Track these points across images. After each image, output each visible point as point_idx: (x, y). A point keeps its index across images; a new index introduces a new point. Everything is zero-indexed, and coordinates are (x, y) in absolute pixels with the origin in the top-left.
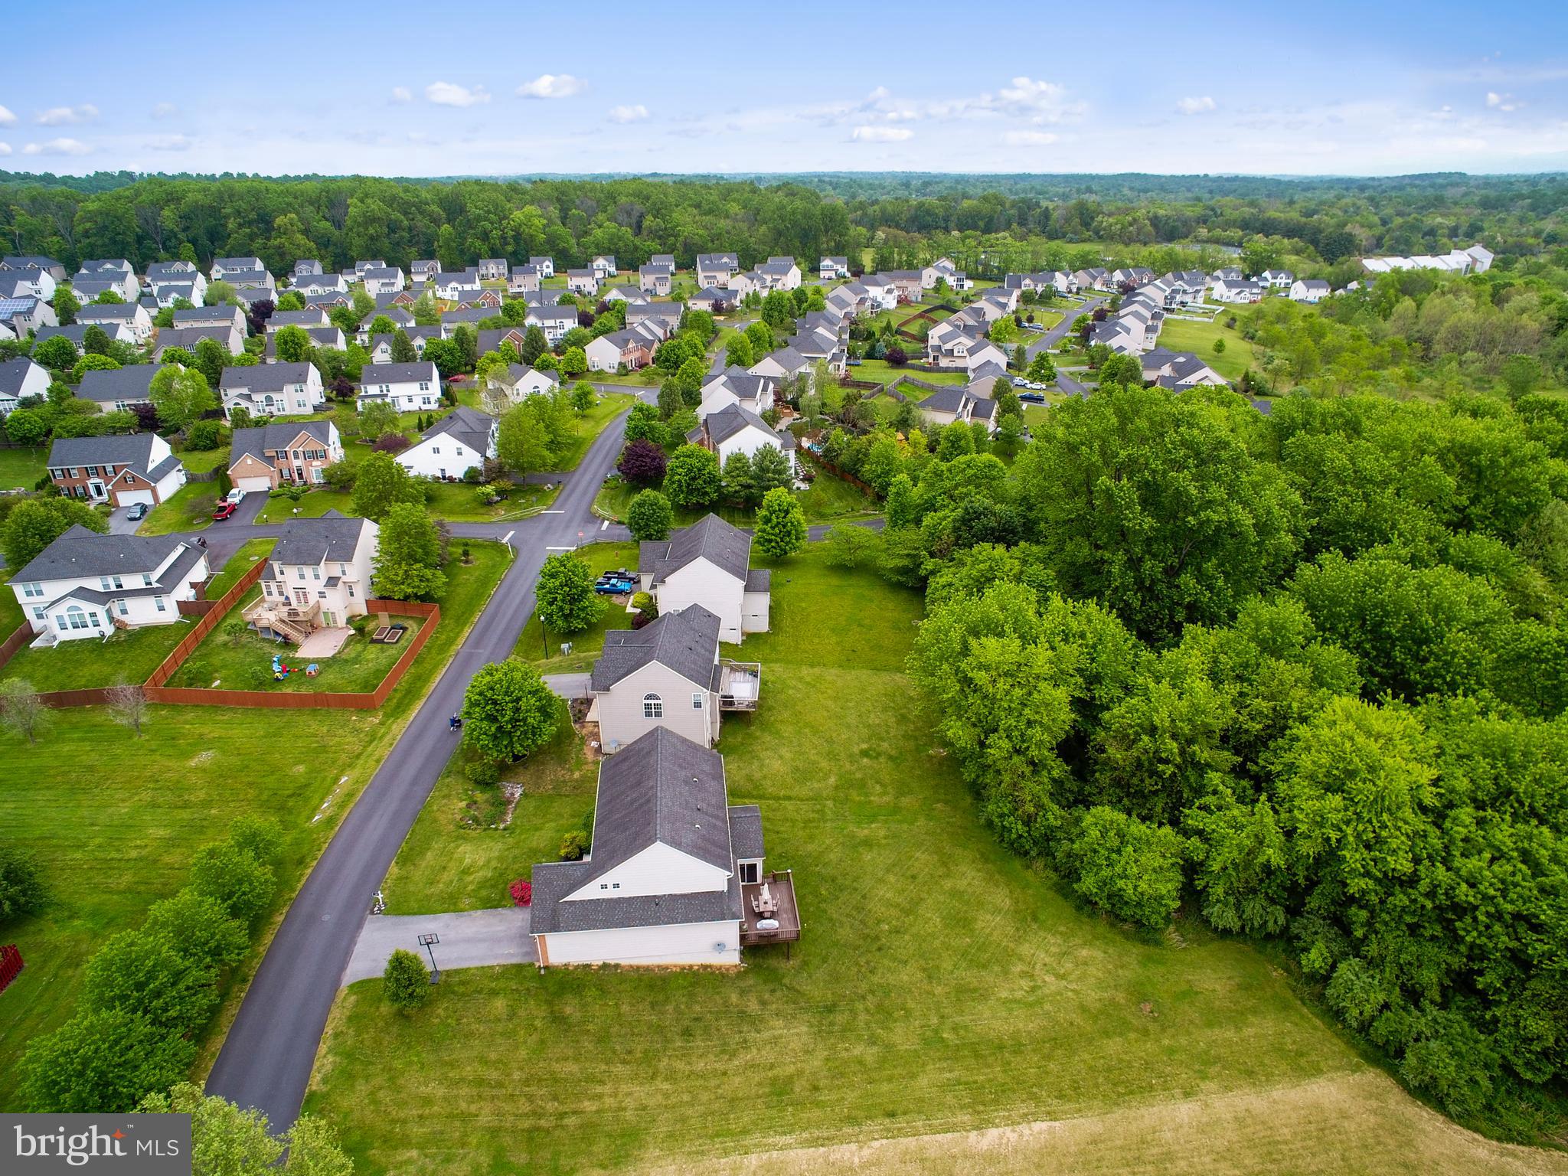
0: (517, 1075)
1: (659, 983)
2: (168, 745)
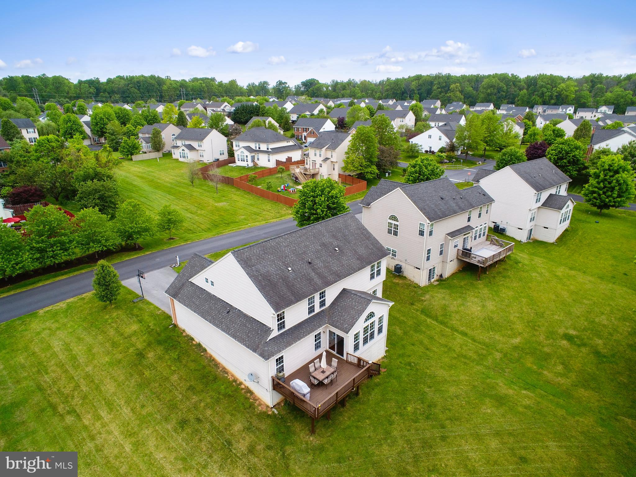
0: (89, 369)
1: (211, 378)
2: (219, 198)
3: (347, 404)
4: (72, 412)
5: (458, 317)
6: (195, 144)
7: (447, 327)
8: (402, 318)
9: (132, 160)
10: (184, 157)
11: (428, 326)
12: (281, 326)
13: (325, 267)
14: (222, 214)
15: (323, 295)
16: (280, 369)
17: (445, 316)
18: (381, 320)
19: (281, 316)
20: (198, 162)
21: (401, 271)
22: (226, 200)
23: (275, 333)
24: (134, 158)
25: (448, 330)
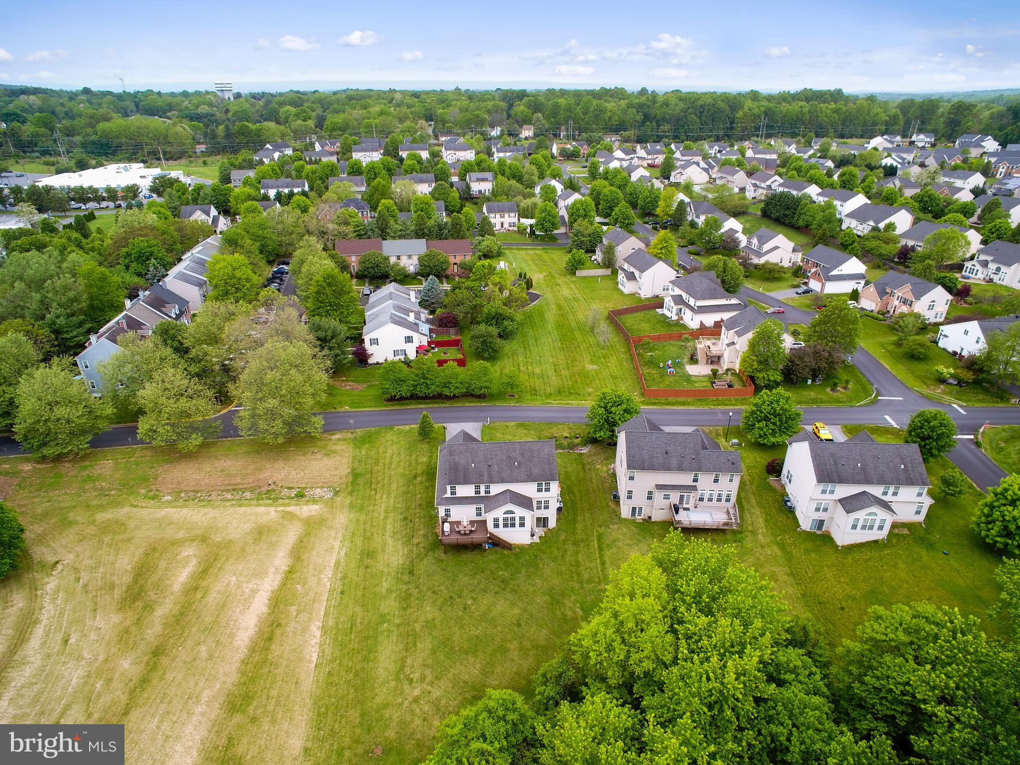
2: (599, 358)
3: (475, 552)
5: (616, 551)
6: (637, 273)
7: (600, 553)
8: (579, 531)
9: (574, 274)
10: (623, 285)
11: (588, 545)
12: (453, 493)
13: (498, 472)
14: (579, 380)
15: (488, 487)
16: (448, 515)
17: (608, 545)
18: (522, 519)
19: (453, 488)
20: (634, 294)
21: (616, 498)
22: (601, 363)
23: (448, 495)
24: (578, 273)
25: (597, 555)
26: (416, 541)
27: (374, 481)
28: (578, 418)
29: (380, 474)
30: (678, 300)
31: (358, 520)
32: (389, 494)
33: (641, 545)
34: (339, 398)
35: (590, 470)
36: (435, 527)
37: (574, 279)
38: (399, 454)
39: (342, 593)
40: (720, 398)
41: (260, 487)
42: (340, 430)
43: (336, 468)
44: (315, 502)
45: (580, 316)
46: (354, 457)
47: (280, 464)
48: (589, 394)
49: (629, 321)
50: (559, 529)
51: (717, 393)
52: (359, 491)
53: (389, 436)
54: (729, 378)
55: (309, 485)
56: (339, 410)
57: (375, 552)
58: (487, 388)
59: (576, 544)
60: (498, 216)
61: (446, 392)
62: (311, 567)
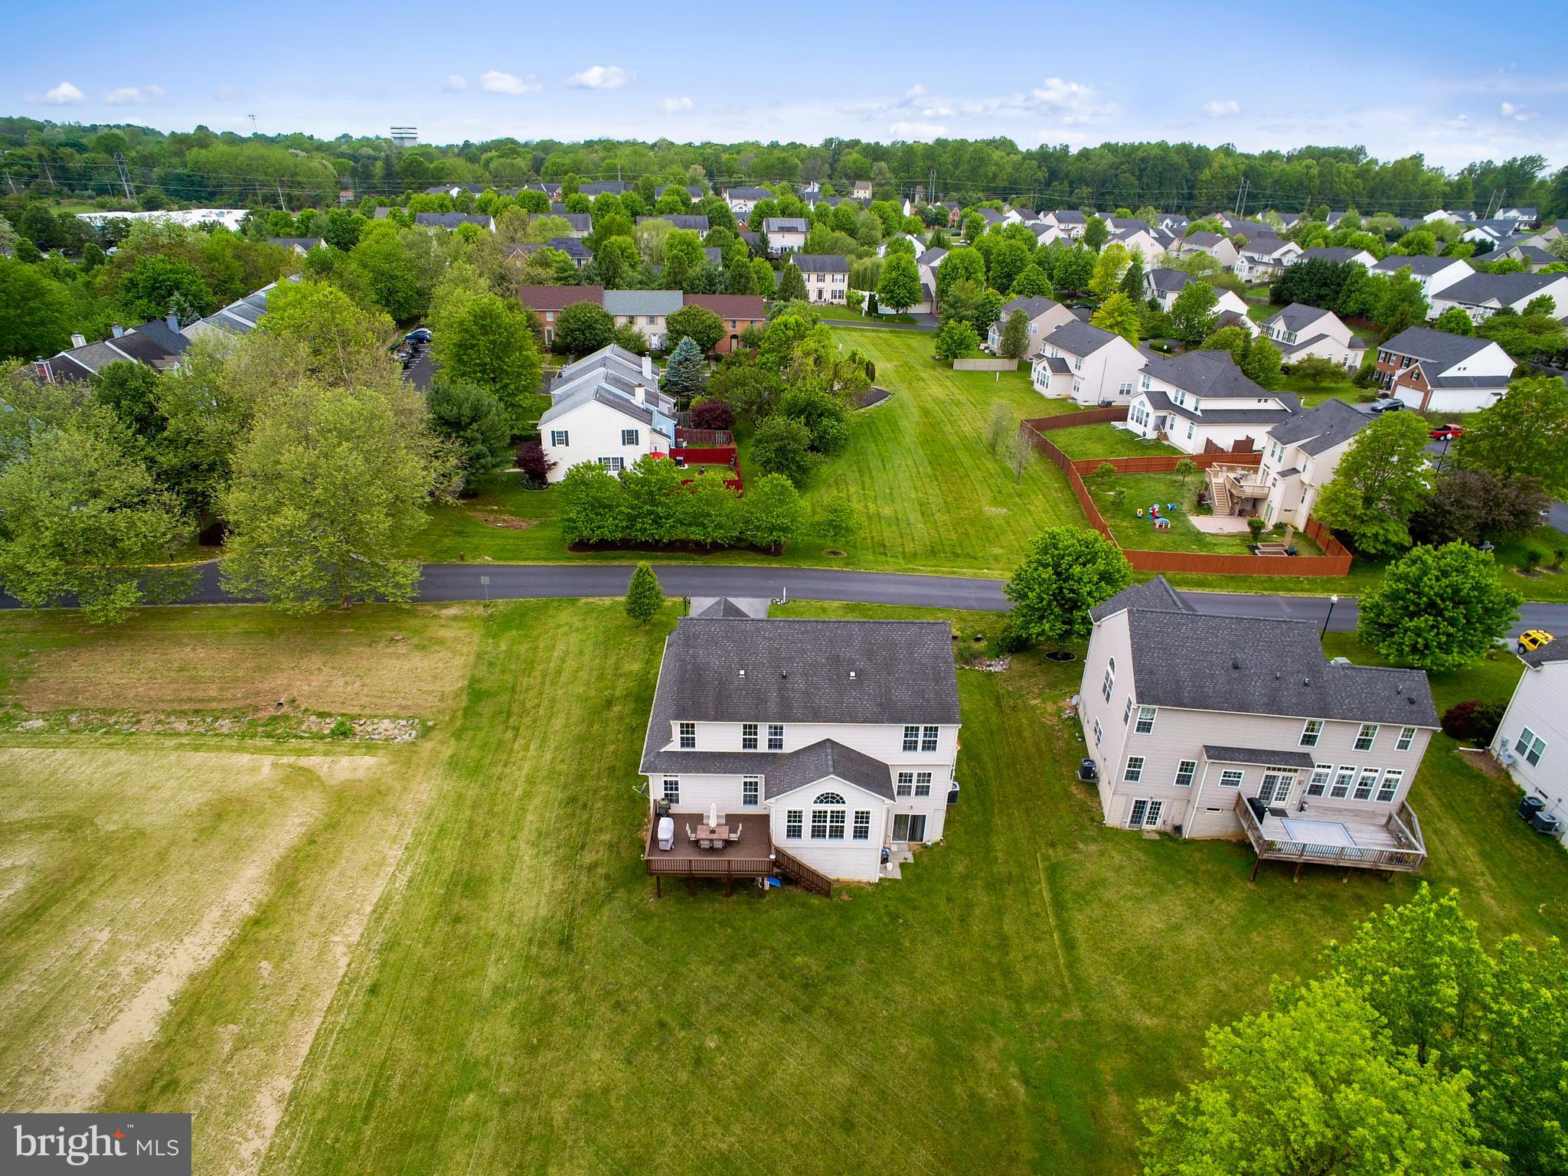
2: (1010, 496)
3: (735, 898)
4: (516, 729)
5: (1097, 913)
6: (1071, 360)
7: (1058, 916)
8: (1000, 855)
9: (951, 366)
10: (1043, 383)
11: (1026, 893)
12: (688, 742)
13: (806, 693)
14: (972, 532)
15: (777, 731)
16: (672, 798)
17: (1079, 896)
18: (862, 817)
19: (687, 729)
20: (1065, 400)
21: (1089, 776)
22: (1015, 504)
23: (675, 746)
24: (958, 364)
25: (1052, 921)
26: (588, 858)
27: (515, 708)
28: (978, 599)
29: (532, 693)
30: (1160, 401)
31: (461, 797)
32: (544, 740)
33: (1166, 899)
34: (476, 540)
35: (1014, 708)
36: (639, 827)
37: (950, 373)
38: (581, 653)
39: (374, 990)
40: (1277, 577)
41: (256, 709)
42: (460, 599)
43: (435, 677)
44: (370, 748)
45: (966, 429)
46: (479, 656)
47: (315, 661)
48: (996, 558)
49: (1061, 439)
50: (949, 848)
51: (1269, 566)
52: (480, 729)
53: (566, 615)
54: (1288, 540)
55: (367, 711)
56: (470, 562)
57: (485, 881)
58: (785, 530)
59: (994, 886)
60: (813, 277)
61: (696, 534)
62: (316, 909)
